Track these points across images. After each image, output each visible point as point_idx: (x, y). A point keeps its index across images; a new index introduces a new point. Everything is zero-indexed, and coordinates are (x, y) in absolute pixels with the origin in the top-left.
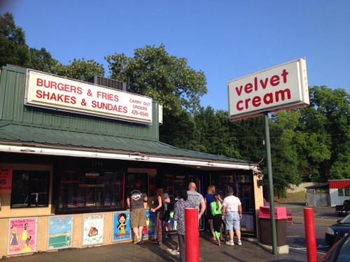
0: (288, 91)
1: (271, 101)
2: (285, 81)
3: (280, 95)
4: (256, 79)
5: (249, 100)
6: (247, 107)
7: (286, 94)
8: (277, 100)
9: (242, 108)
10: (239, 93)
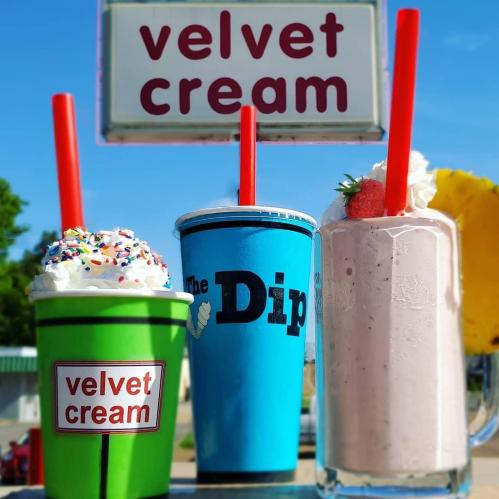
0: (340, 84)
1: (280, 105)
2: (332, 50)
3: (311, 92)
4: (225, 17)
5: (197, 83)
6: (185, 107)
7: (332, 92)
8: (301, 106)
9: (164, 109)
10: (155, 51)
